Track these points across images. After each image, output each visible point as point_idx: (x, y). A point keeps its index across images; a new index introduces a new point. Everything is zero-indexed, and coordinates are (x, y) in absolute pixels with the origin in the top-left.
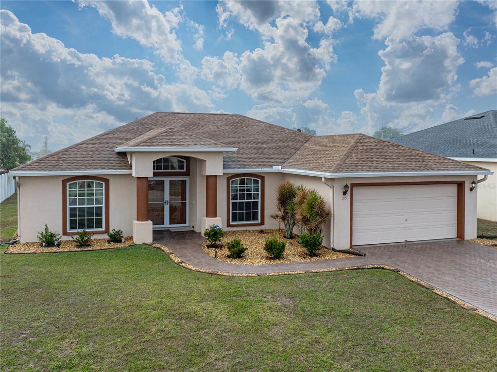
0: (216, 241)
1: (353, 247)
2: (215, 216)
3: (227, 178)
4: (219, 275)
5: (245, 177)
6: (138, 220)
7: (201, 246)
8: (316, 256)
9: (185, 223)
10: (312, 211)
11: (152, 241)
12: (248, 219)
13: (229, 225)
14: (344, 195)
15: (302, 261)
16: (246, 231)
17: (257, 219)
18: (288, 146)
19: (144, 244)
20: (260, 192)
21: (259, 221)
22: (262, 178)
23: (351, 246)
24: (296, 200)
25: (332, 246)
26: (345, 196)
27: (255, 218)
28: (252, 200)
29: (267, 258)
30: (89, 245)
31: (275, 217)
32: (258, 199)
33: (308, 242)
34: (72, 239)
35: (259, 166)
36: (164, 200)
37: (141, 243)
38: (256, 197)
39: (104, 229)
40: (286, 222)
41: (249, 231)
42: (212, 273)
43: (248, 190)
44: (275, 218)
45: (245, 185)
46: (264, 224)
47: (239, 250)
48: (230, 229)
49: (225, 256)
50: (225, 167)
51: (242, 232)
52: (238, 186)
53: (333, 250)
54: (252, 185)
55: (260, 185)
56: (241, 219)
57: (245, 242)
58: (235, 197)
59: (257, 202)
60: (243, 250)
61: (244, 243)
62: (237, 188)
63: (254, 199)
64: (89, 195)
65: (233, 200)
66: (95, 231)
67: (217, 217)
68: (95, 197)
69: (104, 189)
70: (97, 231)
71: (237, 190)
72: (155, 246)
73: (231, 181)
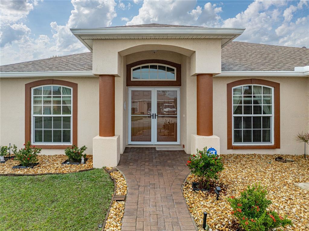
2: (210, 133)
3: (228, 85)
5: (251, 83)
9: (176, 141)
11: (116, 165)
12: (257, 139)
13: (230, 147)
17: (269, 141)
19: (104, 168)
20: (273, 105)
21: (273, 143)
22: (277, 86)
27: (267, 139)
28: (262, 115)
30: (34, 165)
32: (271, 113)
35: (272, 69)
36: (151, 113)
37: (101, 167)
38: (266, 111)
39: (71, 144)
41: (259, 156)
43: (256, 102)
45: (252, 95)
46: (279, 148)
48: (231, 152)
50: (223, 69)
52: (243, 95)
54: (262, 95)
55: (273, 95)
56: (247, 139)
58: (238, 110)
59: (269, 118)
62: (241, 99)
63: (264, 113)
64: (55, 102)
65: (236, 114)
66: (62, 146)
67: (212, 135)
68: (62, 105)
69: (72, 95)
70: (64, 146)
71: (242, 101)
72: (113, 175)
73: (233, 88)
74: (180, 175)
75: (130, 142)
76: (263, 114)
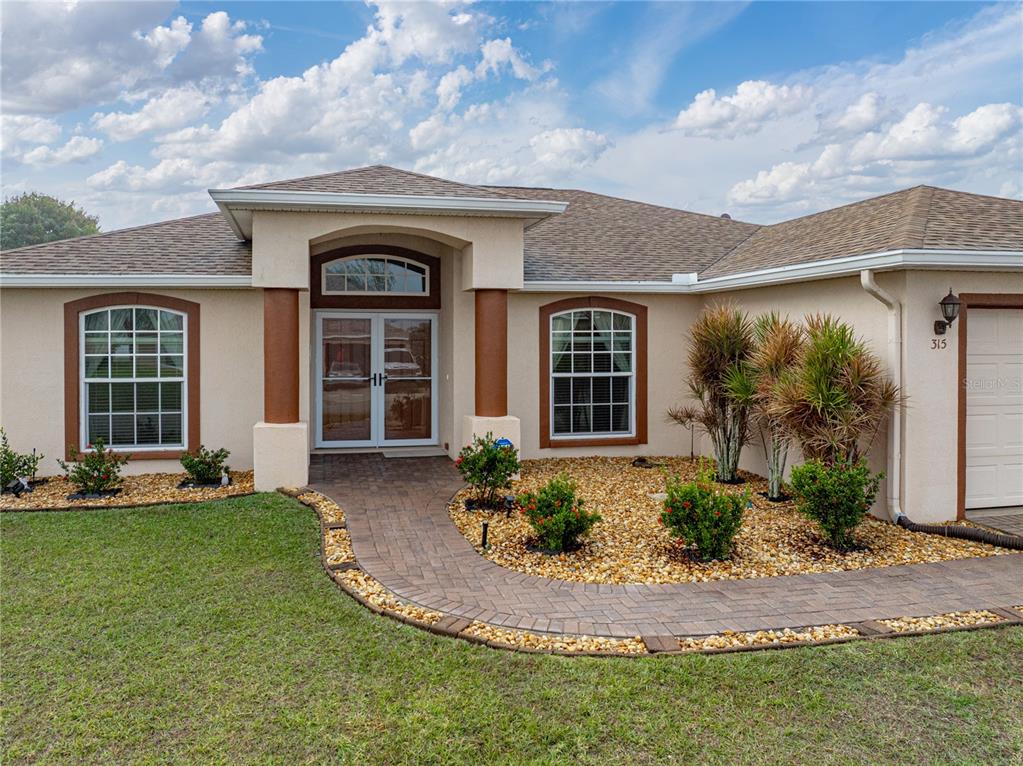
0: (494, 485)
1: (968, 515)
2: (502, 410)
3: (541, 309)
4: (472, 641)
5: (590, 306)
6: (267, 420)
7: (450, 500)
8: (858, 548)
9: (428, 435)
10: (830, 385)
11: (307, 483)
12: (601, 426)
13: (545, 443)
14: (937, 333)
15: (815, 568)
16: (595, 459)
18: (706, 241)
19: (280, 491)
20: (633, 352)
21: (633, 433)
22: (642, 313)
23: (962, 511)
24: (756, 359)
25: (897, 511)
26: (941, 338)
27: (621, 424)
28: (612, 374)
29: (672, 554)
30: (114, 492)
31: (682, 417)
32: (630, 370)
33: (827, 496)
34: (63, 473)
35: (631, 276)
36: (370, 372)
37: (272, 489)
38: (621, 365)
39: (184, 446)
40: (720, 433)
41: (604, 461)
42: (442, 626)
43: (599, 346)
44: (683, 422)
45: (592, 331)
46: (646, 443)
47: (568, 523)
48: (548, 453)
49: (520, 542)
50: (528, 275)
51: (583, 463)
52: (573, 331)
53: (903, 523)
54: (612, 331)
55: (633, 331)
56: (581, 427)
57: (592, 494)
58: (563, 364)
59: (626, 379)
60: (582, 524)
61: (586, 496)
62: (568, 339)
63: (617, 369)
64: (142, 348)
65: (558, 372)
66: (161, 452)
67: (506, 415)
68: (159, 355)
69: (185, 331)
70: (166, 452)
71: (570, 344)
72: (306, 498)
73: (551, 317)
74: (442, 493)
75: (321, 443)
76: (615, 371)
